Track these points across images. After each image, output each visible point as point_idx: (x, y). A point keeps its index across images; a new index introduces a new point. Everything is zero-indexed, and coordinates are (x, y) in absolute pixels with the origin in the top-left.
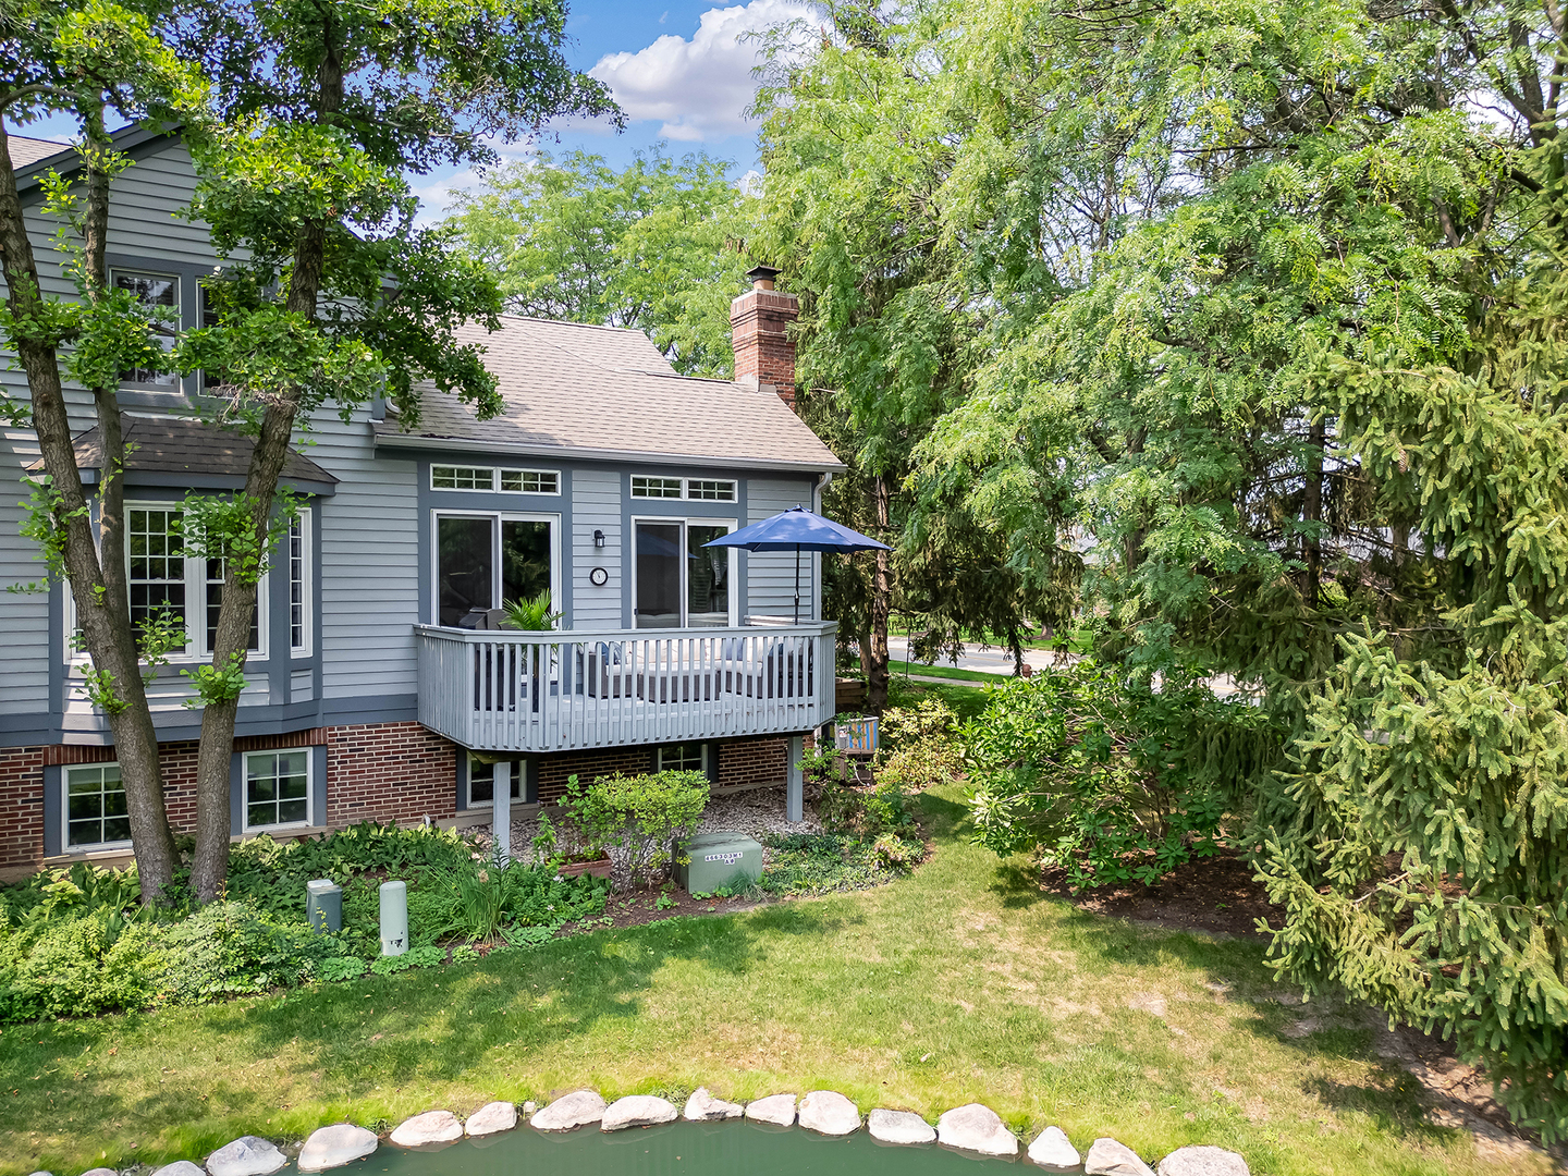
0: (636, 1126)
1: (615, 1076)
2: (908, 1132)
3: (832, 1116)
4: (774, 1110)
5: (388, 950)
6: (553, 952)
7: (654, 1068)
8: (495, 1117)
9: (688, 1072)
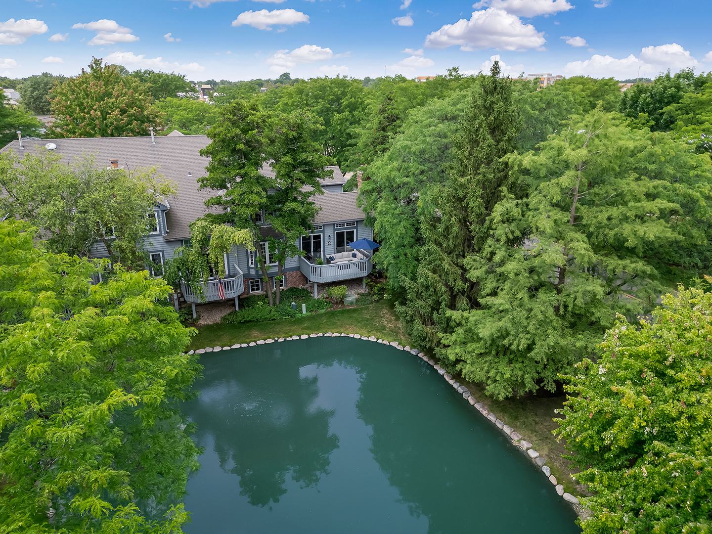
0: (336, 337)
1: (333, 331)
2: (366, 339)
3: (357, 336)
4: (351, 336)
5: (304, 313)
6: (325, 314)
7: (337, 330)
8: (320, 335)
9: (342, 331)
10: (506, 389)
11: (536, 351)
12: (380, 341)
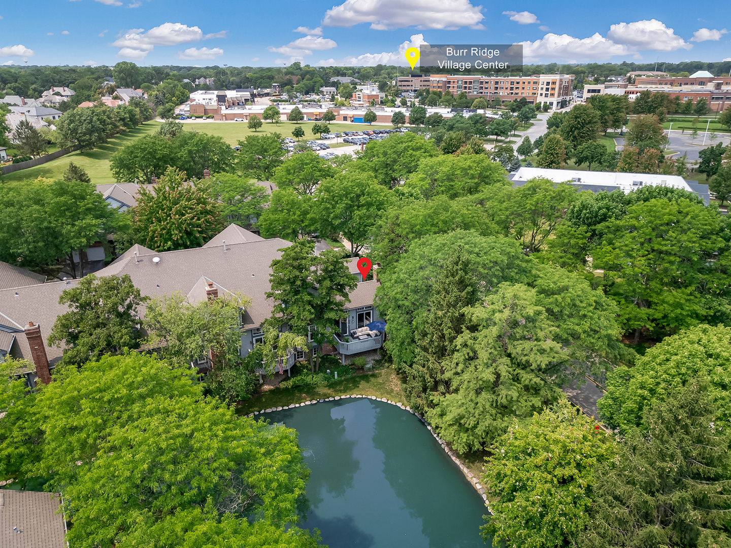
1: (357, 393)
4: (369, 397)
5: (336, 378)
6: (351, 379)
7: (360, 393)
9: (363, 393)
10: (464, 447)
11: (478, 429)
12: (389, 402)
